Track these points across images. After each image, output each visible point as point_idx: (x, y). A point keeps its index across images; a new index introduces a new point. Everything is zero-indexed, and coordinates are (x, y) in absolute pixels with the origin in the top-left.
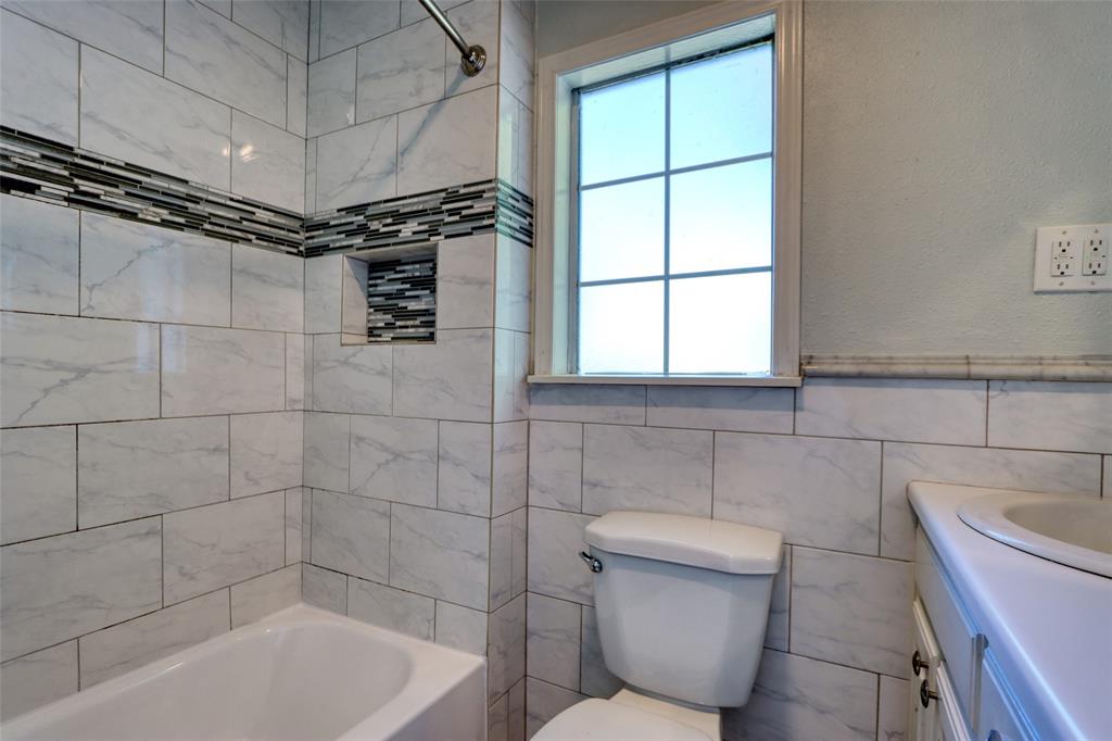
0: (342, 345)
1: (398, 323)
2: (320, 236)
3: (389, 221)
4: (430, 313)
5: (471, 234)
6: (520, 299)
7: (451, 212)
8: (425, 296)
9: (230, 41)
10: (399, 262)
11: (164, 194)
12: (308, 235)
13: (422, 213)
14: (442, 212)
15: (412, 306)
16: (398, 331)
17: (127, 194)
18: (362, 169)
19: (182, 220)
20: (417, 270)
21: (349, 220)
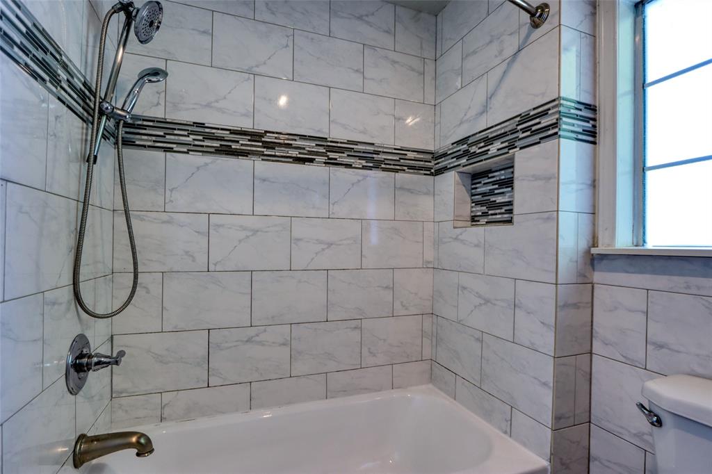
0: (454, 228)
1: (490, 212)
2: (442, 162)
3: (482, 144)
4: (510, 203)
5: (539, 143)
6: (584, 186)
7: (524, 130)
8: (508, 192)
9: (394, 62)
10: (490, 171)
11: (363, 152)
12: (436, 162)
13: (505, 134)
14: (518, 131)
15: (500, 199)
16: (490, 217)
17: (348, 155)
18: (465, 115)
19: (371, 165)
20: (502, 175)
21: (458, 149)
